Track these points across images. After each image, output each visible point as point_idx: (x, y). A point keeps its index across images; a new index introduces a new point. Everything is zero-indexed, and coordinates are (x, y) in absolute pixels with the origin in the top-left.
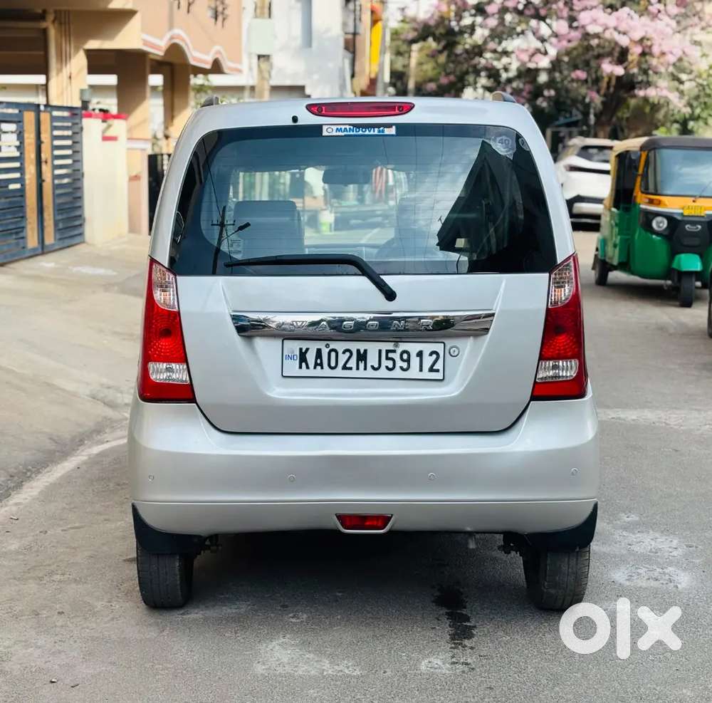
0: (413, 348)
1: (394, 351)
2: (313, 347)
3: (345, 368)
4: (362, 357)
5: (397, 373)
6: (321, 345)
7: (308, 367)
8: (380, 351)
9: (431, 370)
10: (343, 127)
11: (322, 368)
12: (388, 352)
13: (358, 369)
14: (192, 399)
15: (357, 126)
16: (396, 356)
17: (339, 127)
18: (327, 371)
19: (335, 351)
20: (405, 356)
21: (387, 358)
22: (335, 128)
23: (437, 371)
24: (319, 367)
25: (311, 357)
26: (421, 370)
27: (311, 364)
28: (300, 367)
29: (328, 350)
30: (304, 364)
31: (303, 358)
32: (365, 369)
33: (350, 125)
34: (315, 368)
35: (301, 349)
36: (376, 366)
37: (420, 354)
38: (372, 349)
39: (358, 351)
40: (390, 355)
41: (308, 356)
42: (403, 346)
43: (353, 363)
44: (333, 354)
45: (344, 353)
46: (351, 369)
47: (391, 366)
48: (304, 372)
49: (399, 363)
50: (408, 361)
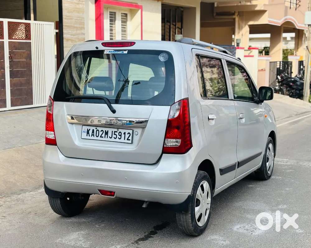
0: (123, 131)
1: (117, 132)
2: (92, 128)
3: (101, 137)
4: (107, 133)
5: (117, 140)
6: (94, 128)
7: (89, 136)
8: (112, 131)
9: (128, 139)
10: (111, 51)
11: (94, 136)
12: (115, 132)
13: (105, 137)
14: (55, 144)
15: (116, 50)
16: (117, 134)
17: (110, 51)
18: (95, 138)
19: (98, 130)
20: (120, 134)
21: (115, 134)
22: (108, 51)
23: (130, 140)
24: (93, 136)
25: (91, 132)
26: (125, 139)
27: (91, 135)
28: (87, 136)
29: (96, 130)
30: (88, 135)
31: (88, 132)
32: (107, 138)
33: (113, 50)
34: (92, 136)
35: (88, 129)
36: (111, 137)
37: (125, 133)
38: (110, 131)
39: (106, 131)
40: (116, 133)
41: (90, 132)
42: (120, 130)
43: (103, 135)
44: (98, 131)
45: (101, 131)
46: (103, 137)
47: (115, 137)
48: (88, 137)
49: (118, 136)
50: (121, 135)
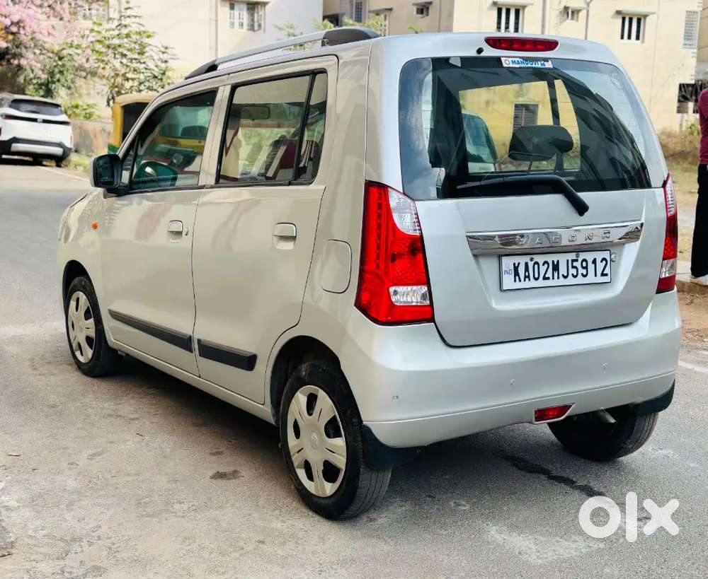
0: (589, 256)
1: (577, 260)
2: (522, 260)
3: (545, 278)
4: (556, 267)
5: (580, 280)
6: (527, 259)
7: (520, 281)
8: (568, 261)
9: (603, 275)
10: (516, 59)
11: (530, 280)
12: (573, 261)
13: (553, 278)
14: (431, 319)
15: (526, 59)
16: (577, 264)
17: (513, 59)
18: (533, 283)
19: (538, 263)
20: (584, 264)
21: (573, 267)
22: (510, 59)
23: (607, 275)
24: (527, 279)
25: (521, 270)
26: (596, 275)
27: (522, 276)
28: (515, 281)
29: (533, 262)
30: (517, 278)
31: (516, 273)
32: (558, 278)
33: (520, 57)
34: (525, 280)
35: (514, 264)
37: (594, 262)
38: (563, 259)
39: (553, 262)
40: (575, 264)
41: (519, 270)
42: (582, 256)
43: (549, 274)
44: (536, 266)
45: (543, 265)
46: (548, 278)
48: (518, 285)
49: (581, 271)
50: (586, 268)
